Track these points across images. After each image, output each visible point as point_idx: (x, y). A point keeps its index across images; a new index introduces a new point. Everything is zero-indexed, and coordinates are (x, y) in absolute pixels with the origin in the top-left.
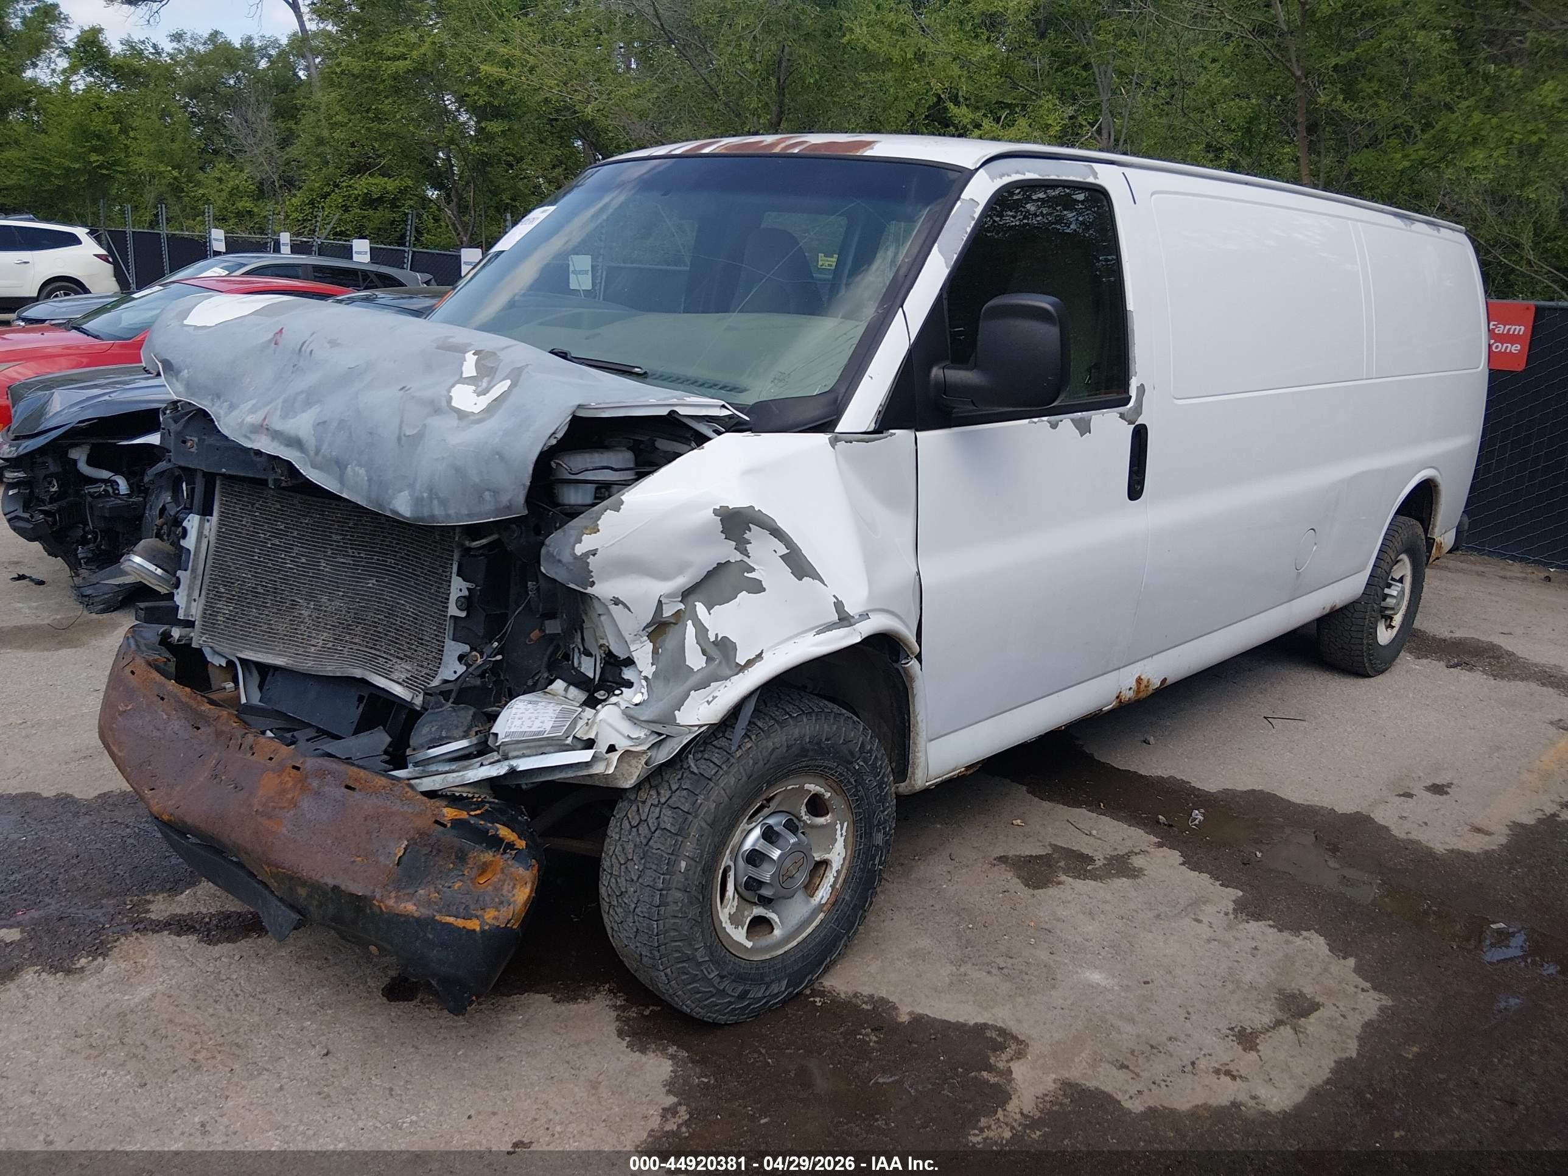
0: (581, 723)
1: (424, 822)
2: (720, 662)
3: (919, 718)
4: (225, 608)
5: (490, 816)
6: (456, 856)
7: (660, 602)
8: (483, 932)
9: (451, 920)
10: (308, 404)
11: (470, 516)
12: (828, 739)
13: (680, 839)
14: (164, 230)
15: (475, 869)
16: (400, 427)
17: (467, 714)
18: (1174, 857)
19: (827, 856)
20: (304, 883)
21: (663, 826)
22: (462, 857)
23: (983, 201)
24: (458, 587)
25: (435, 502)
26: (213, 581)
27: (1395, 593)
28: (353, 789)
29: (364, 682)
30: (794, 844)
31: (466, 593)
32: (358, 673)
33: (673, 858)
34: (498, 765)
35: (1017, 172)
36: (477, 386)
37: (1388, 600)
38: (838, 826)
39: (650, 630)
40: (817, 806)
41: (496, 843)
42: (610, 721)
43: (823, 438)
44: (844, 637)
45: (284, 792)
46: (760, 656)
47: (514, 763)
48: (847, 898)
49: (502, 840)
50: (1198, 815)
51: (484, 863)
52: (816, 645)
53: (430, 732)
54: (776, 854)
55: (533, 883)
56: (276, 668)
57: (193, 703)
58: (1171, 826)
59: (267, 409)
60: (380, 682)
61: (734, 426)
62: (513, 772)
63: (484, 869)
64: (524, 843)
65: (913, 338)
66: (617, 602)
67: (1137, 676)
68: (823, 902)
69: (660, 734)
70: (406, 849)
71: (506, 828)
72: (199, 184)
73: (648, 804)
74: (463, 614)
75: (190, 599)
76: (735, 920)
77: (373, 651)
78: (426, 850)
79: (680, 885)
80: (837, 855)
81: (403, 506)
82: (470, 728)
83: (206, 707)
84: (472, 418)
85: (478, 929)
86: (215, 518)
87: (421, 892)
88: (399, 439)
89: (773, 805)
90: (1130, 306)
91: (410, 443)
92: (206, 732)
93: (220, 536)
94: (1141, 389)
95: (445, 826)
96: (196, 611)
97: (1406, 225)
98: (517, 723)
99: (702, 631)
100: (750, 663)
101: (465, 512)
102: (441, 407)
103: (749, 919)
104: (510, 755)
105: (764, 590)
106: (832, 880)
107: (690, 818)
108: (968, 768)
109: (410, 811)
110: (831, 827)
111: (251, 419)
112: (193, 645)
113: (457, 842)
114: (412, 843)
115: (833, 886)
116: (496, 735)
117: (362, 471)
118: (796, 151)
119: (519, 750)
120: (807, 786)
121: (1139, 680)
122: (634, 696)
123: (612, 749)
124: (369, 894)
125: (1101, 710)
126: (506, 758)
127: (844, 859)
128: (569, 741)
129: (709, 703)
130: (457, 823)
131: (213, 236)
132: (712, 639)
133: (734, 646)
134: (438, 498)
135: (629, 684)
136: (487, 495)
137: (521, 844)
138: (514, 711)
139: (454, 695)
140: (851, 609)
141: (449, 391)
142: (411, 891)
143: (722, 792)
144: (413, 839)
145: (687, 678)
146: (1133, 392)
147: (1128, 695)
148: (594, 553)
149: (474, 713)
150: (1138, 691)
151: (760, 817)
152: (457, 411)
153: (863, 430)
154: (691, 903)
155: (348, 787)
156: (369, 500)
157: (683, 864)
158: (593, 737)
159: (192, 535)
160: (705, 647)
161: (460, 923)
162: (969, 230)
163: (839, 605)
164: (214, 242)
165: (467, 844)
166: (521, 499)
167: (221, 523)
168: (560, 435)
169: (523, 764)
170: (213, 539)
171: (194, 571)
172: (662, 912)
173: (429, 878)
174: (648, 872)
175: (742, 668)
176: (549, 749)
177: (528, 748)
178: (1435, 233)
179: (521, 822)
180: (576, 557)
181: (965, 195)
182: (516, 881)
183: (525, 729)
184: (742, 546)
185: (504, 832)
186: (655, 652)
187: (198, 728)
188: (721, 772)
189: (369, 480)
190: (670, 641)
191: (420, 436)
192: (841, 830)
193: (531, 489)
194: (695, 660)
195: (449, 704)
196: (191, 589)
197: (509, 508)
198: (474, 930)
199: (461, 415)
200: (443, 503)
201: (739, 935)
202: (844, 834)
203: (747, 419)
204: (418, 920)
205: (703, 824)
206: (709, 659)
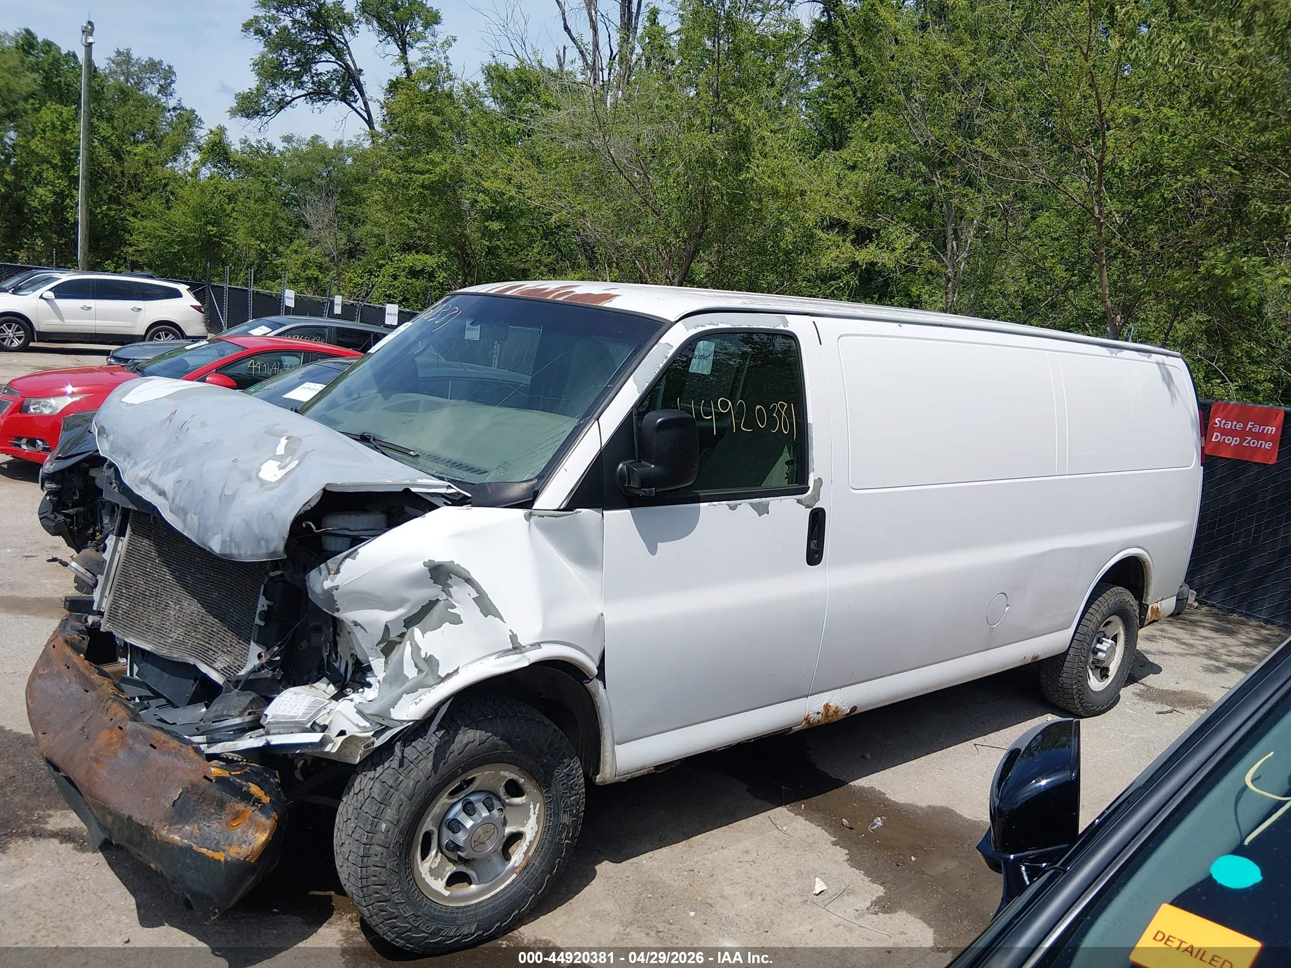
0: (324, 712)
1: (197, 778)
2: (427, 674)
3: (604, 726)
4: (124, 604)
5: (247, 777)
6: (218, 805)
7: (386, 626)
8: (226, 861)
9: (204, 850)
10: (177, 466)
11: (253, 556)
12: (517, 737)
13: (383, 806)
14: (253, 288)
15: (230, 816)
16: (223, 489)
17: (247, 698)
18: (841, 854)
19: (521, 829)
20: (110, 813)
21: (372, 795)
22: (221, 805)
23: (676, 345)
24: (263, 603)
25: (233, 544)
26: (119, 584)
27: (1105, 649)
28: (155, 748)
29: (195, 667)
30: (485, 818)
31: (266, 608)
32: (191, 661)
33: (376, 820)
34: (259, 739)
35: (712, 324)
36: (282, 462)
37: (1100, 654)
38: (532, 806)
39: (382, 646)
40: (514, 789)
41: (247, 797)
42: (344, 712)
43: (520, 513)
44: (518, 661)
45: (111, 744)
46: (456, 671)
47: (269, 738)
48: (537, 864)
49: (252, 795)
50: (879, 822)
51: (238, 812)
52: (498, 666)
53: (216, 711)
54: (469, 824)
55: (272, 830)
56: (144, 651)
57: (87, 673)
58: (851, 828)
59: (152, 468)
60: (204, 668)
61: (457, 501)
62: (268, 745)
63: (237, 816)
64: (268, 799)
65: (604, 442)
66: (356, 624)
67: (824, 703)
68: (516, 865)
69: (382, 725)
70: (180, 795)
71: (256, 787)
72: (279, 255)
73: (368, 777)
74: (262, 624)
75: (102, 595)
76: (434, 872)
77: (207, 645)
78: (195, 798)
79: (380, 842)
80: (531, 828)
81: (216, 545)
82: (245, 710)
83: (95, 677)
84: (268, 486)
85: (223, 860)
86: (126, 539)
87: (187, 828)
88: (221, 497)
89: (472, 788)
90: (810, 420)
91: (226, 500)
92: (92, 694)
93: (128, 552)
94: (819, 482)
95: (211, 781)
96: (105, 605)
97: (1112, 353)
98: (282, 708)
99: (416, 649)
100: (449, 676)
101: (249, 553)
102: (252, 476)
103: (449, 873)
104: (272, 732)
105: (462, 622)
106: (525, 848)
107: (392, 791)
108: (657, 767)
109: (189, 767)
110: (525, 806)
111: (143, 474)
112: (102, 630)
113: (218, 793)
114: (186, 791)
115: (525, 854)
116: (266, 716)
117: (196, 518)
118: (561, 299)
119: (277, 728)
120: (502, 773)
121: (827, 707)
122: (370, 694)
123: (342, 733)
124: (149, 825)
125: (791, 728)
126: (268, 733)
127: (537, 833)
128: (309, 725)
129: (416, 703)
130: (220, 780)
131: (286, 295)
132: (423, 656)
133: (437, 664)
134: (235, 542)
135: (369, 685)
136: (263, 543)
137: (266, 800)
138: (282, 698)
139: (241, 684)
140: (522, 641)
141: (261, 465)
142: (179, 826)
143: (421, 773)
144: (187, 788)
145: (404, 683)
146: (811, 484)
147: (815, 718)
148: (337, 588)
149: (254, 699)
150: (827, 716)
151: (462, 795)
152: (260, 480)
153: (556, 508)
154: (389, 856)
155: (152, 745)
156: (198, 539)
157: (384, 826)
158: (327, 723)
159: (110, 549)
160: (417, 662)
161: (210, 853)
162: (661, 365)
163: (513, 638)
164: (286, 300)
165: (226, 796)
166: (281, 548)
167: (130, 543)
168: (313, 504)
169: (276, 740)
170: (123, 553)
171: (108, 576)
172: (365, 861)
173: (195, 818)
174: (358, 828)
175: (443, 680)
176: (295, 730)
177: (283, 727)
178: (1146, 358)
179: (272, 783)
180: (324, 591)
181: (662, 341)
182: (259, 828)
183: (286, 713)
184: (446, 588)
185: (254, 789)
186: (386, 663)
187: (87, 691)
188: (421, 757)
189: (199, 524)
190: (395, 656)
191: (233, 497)
192: (534, 809)
193: (288, 540)
194: (410, 671)
195: (237, 690)
196: (104, 589)
197: (274, 553)
198: (220, 861)
199: (263, 483)
200: (238, 545)
201: (439, 885)
202: (537, 812)
203: (469, 495)
204: (181, 848)
205: (403, 797)
206: (420, 671)
